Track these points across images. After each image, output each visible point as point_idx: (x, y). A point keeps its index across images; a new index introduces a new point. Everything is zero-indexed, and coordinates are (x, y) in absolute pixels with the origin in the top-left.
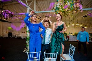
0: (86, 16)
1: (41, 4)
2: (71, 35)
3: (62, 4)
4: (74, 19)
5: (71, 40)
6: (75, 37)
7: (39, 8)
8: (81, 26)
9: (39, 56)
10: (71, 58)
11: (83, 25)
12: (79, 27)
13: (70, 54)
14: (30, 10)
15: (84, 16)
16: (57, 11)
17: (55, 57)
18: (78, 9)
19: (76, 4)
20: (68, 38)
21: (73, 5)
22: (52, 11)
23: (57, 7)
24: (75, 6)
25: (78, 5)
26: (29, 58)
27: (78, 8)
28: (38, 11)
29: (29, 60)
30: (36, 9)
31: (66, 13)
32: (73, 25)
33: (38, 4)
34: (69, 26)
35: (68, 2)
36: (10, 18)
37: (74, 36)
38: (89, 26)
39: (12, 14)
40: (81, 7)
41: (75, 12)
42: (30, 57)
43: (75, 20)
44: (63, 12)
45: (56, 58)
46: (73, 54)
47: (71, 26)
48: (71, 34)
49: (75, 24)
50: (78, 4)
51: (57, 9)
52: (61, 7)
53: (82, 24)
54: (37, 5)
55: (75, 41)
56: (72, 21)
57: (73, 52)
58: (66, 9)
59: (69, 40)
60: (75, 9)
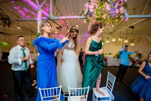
0: (132, 27)
1: (62, 3)
2: (111, 56)
3: (97, 8)
4: (115, 30)
5: (109, 64)
6: (116, 59)
7: (59, 10)
8: (126, 41)
10: (110, 93)
11: (129, 41)
12: (122, 44)
13: (108, 87)
14: (43, 14)
15: (130, 27)
16: (89, 17)
17: (86, 94)
18: (122, 17)
19: (119, 7)
20: (106, 61)
22: (80, 17)
23: (89, 11)
24: (117, 11)
25: (122, 11)
27: (121, 15)
28: (57, 15)
30: (53, 12)
31: (102, 21)
32: (114, 40)
33: (56, 4)
34: (107, 42)
35: (106, 4)
37: (114, 57)
38: (137, 43)
40: (126, 14)
41: (117, 20)
43: (116, 33)
44: (98, 20)
45: (87, 96)
46: (112, 87)
47: (111, 41)
48: (110, 54)
49: (117, 39)
50: (122, 9)
51: (90, 14)
52: (95, 12)
53: (127, 38)
54: (54, 4)
55: (116, 66)
56: (111, 33)
57: (112, 85)
58: (102, 15)
59: (106, 64)
60: (117, 17)
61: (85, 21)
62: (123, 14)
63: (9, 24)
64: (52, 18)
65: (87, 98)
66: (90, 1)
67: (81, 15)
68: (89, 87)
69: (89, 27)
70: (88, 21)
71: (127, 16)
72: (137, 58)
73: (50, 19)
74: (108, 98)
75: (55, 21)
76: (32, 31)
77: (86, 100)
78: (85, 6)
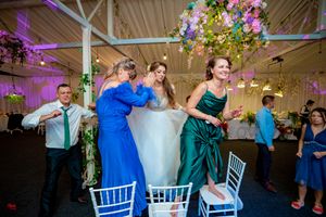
0: (279, 59)
1: (133, 13)
3: (205, 22)
4: (243, 66)
5: (232, 136)
6: (246, 125)
7: (126, 26)
8: (267, 88)
9: (129, 198)
10: (234, 197)
11: (272, 86)
12: (259, 94)
13: (230, 184)
14: (93, 33)
15: (274, 59)
16: (189, 41)
17: (184, 199)
18: (256, 39)
19: (250, 21)
20: (225, 130)
21: (242, 25)
22: (170, 39)
23: (189, 27)
24: (246, 29)
26: (96, 207)
27: (255, 35)
28: (123, 36)
29: (98, 215)
30: (115, 29)
31: (217, 48)
32: (242, 86)
35: (225, 13)
36: (14, 61)
37: (241, 121)
38: (290, 91)
39: (21, 46)
40: (264, 33)
41: (247, 46)
42: (99, 204)
44: (207, 45)
45: (187, 202)
46: (239, 183)
47: (235, 89)
49: (247, 84)
52: (202, 31)
53: (267, 82)
54: (117, 14)
55: (246, 140)
56: (236, 71)
57: (238, 178)
58: (217, 35)
59: (226, 136)
60: (247, 39)
61: (181, 50)
62: (260, 34)
63: (22, 56)
64: (112, 43)
65: (187, 206)
66: (191, 8)
67: (172, 36)
68: (191, 184)
69: (189, 61)
70: (188, 49)
71: (267, 37)
72: (289, 123)
73: (108, 45)
74: (230, 206)
75: (118, 48)
76: (70, 70)
77: (186, 210)
78: (181, 16)
